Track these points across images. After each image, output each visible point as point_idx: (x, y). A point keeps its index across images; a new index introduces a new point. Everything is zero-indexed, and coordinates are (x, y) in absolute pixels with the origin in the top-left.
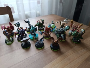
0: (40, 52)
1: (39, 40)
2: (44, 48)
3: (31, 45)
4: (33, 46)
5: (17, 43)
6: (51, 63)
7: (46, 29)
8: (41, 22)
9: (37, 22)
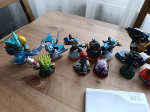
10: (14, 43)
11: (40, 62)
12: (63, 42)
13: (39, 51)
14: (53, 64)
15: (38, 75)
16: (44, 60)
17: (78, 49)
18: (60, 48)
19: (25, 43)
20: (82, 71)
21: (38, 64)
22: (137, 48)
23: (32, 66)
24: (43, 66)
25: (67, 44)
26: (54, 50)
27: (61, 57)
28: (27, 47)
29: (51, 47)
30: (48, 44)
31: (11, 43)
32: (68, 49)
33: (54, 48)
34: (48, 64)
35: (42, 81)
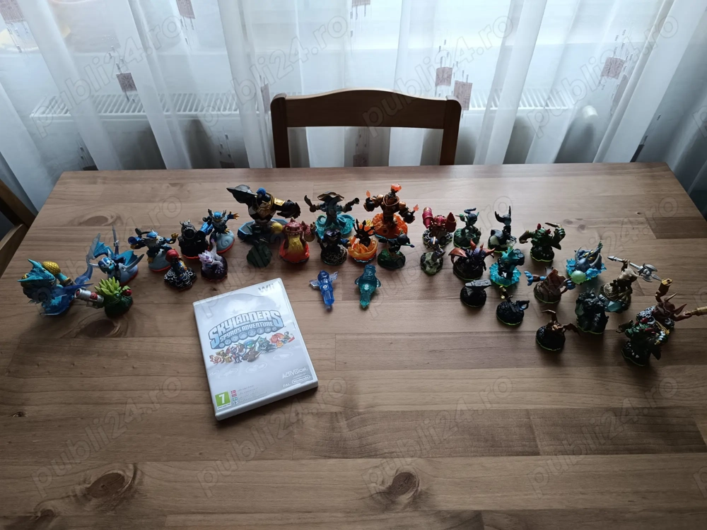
0: (503, 332)
1: (514, 301)
2: (519, 326)
3: (487, 303)
4: (490, 308)
5: (449, 279)
6: (516, 369)
7: (551, 275)
8: (552, 234)
9: (539, 227)
10: (41, 278)
11: (101, 293)
12: (129, 245)
13: (89, 277)
14: (126, 287)
15: (106, 318)
16: (108, 287)
17: (163, 248)
18: (127, 258)
19: (59, 271)
20: (182, 281)
21: (99, 297)
22: (257, 214)
23: (91, 303)
24: (109, 296)
25: (138, 248)
26: (118, 266)
27: (136, 273)
28: (65, 278)
29: (109, 262)
30: (102, 258)
31: (36, 279)
32: (143, 255)
33: (117, 262)
34: (116, 292)
35: (117, 323)
